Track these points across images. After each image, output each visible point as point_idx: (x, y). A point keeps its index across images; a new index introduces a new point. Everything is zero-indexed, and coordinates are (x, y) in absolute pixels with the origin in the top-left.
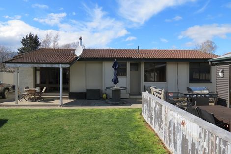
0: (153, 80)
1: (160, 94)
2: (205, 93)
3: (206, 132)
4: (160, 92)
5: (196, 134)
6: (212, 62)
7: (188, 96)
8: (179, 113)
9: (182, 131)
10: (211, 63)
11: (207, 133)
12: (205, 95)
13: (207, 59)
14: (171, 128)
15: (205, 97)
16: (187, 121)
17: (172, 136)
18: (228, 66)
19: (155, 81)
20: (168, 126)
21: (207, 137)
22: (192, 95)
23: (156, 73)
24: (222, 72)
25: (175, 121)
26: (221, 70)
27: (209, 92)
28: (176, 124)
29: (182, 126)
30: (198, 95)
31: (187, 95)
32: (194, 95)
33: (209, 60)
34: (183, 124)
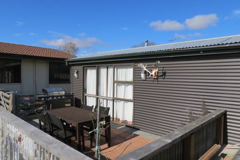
0: (7, 81)
1: (8, 99)
2: (61, 95)
3: (41, 148)
4: (8, 96)
5: (32, 151)
6: (68, 62)
7: (43, 99)
8: (17, 126)
9: (18, 150)
10: (68, 64)
11: (42, 150)
12: (61, 96)
13: (63, 59)
14: (9, 146)
15: (61, 99)
16: (23, 136)
17: (9, 157)
18: (82, 67)
19: (8, 83)
20: (5, 143)
21: (42, 155)
22: (48, 97)
23: (10, 73)
24: (77, 73)
25: (12, 137)
26: (76, 71)
27: (65, 93)
28: (13, 141)
29: (19, 142)
30: (54, 96)
31: (42, 97)
32: (50, 97)
33: (66, 60)
34: (20, 139)
